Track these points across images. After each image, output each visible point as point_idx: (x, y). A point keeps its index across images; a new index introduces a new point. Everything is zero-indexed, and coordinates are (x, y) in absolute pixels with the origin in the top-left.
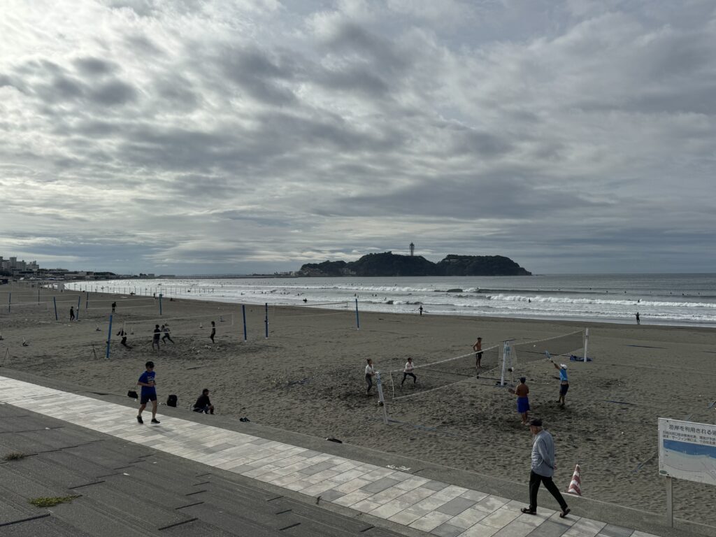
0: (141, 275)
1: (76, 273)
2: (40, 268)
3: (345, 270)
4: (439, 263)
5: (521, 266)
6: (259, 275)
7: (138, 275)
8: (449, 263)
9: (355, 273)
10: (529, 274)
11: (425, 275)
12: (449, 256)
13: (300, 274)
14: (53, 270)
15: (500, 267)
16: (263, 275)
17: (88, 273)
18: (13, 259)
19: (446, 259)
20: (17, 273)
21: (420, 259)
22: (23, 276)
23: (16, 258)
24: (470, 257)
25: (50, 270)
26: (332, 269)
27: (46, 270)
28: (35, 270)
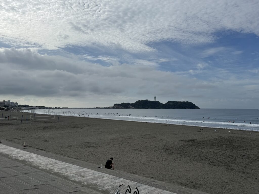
0: (55, 107)
1: (32, 106)
2: (18, 104)
3: (130, 106)
4: (165, 104)
5: (196, 106)
6: (98, 108)
7: (54, 107)
8: (169, 104)
9: (134, 107)
10: (199, 108)
11: (160, 108)
12: (169, 101)
13: (113, 108)
14: (23, 105)
15: (189, 106)
16: (100, 108)
17: (36, 107)
18: (9, 101)
19: (168, 102)
20: (10, 106)
21: (158, 103)
22: (13, 107)
23: (10, 101)
24: (177, 102)
25: (22, 105)
26: (125, 106)
27: (21, 105)
28: (17, 105)
